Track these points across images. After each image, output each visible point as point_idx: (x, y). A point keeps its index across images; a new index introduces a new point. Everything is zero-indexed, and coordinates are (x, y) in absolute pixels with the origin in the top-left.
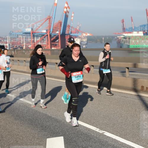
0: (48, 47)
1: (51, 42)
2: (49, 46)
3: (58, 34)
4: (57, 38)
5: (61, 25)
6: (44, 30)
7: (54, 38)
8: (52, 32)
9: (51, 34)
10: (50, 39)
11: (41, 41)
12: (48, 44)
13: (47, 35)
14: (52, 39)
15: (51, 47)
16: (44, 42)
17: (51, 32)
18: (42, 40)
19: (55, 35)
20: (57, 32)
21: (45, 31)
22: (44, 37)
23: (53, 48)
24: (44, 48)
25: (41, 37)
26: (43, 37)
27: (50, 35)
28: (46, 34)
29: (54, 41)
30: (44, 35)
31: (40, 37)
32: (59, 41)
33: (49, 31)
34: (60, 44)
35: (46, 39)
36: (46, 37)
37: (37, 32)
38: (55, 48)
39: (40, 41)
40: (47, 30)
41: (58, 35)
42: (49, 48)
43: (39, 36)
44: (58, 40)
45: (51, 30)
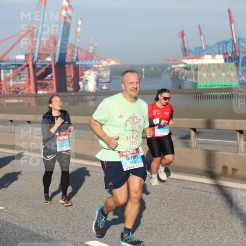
0: (30, 90)
1: (37, 78)
2: (32, 87)
3: (49, 62)
4: (49, 71)
5: (56, 43)
6: (21, 54)
7: (43, 70)
8: (38, 59)
9: (36, 62)
10: (35, 73)
11: (14, 78)
12: (29, 83)
13: (28, 65)
14: (38, 74)
15: (36, 91)
16: (20, 80)
17: (35, 59)
18: (17, 76)
19: (44, 65)
20: (49, 59)
21: (22, 57)
22: (22, 69)
23: (40, 92)
24: (22, 93)
25: (16, 69)
26: (20, 69)
27: (34, 66)
28: (25, 64)
29: (43, 76)
30: (20, 65)
31: (13, 69)
32: (52, 77)
33: (31, 57)
34: (54, 82)
35: (24, 74)
36: (26, 70)
37: (5, 58)
38: (46, 92)
39: (12, 78)
40: (26, 56)
41: (51, 65)
42: (33, 92)
43: (11, 67)
44: (50, 76)
45: (36, 55)
